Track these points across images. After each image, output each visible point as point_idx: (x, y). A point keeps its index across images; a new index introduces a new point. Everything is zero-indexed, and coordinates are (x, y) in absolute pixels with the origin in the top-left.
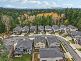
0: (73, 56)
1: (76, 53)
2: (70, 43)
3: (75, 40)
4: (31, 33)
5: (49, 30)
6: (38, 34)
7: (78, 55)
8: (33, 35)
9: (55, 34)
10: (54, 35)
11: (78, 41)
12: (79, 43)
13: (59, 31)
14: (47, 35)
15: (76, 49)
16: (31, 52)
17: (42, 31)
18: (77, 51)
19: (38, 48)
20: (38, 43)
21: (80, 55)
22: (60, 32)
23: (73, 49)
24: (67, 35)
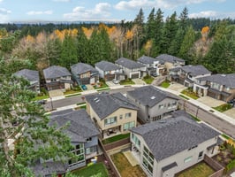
1: (219, 118)
2: (189, 98)
3: (198, 88)
4: (51, 93)
5: (113, 72)
6: (80, 90)
7: (229, 123)
8: (63, 97)
9: (134, 83)
10: (133, 86)
11: (205, 89)
12: (209, 94)
13: (142, 72)
14: (111, 88)
15: (213, 110)
16: (95, 154)
17: (92, 81)
18: (217, 113)
19: (111, 133)
20: (113, 115)
21: (231, 122)
22: (145, 75)
24: (167, 81)
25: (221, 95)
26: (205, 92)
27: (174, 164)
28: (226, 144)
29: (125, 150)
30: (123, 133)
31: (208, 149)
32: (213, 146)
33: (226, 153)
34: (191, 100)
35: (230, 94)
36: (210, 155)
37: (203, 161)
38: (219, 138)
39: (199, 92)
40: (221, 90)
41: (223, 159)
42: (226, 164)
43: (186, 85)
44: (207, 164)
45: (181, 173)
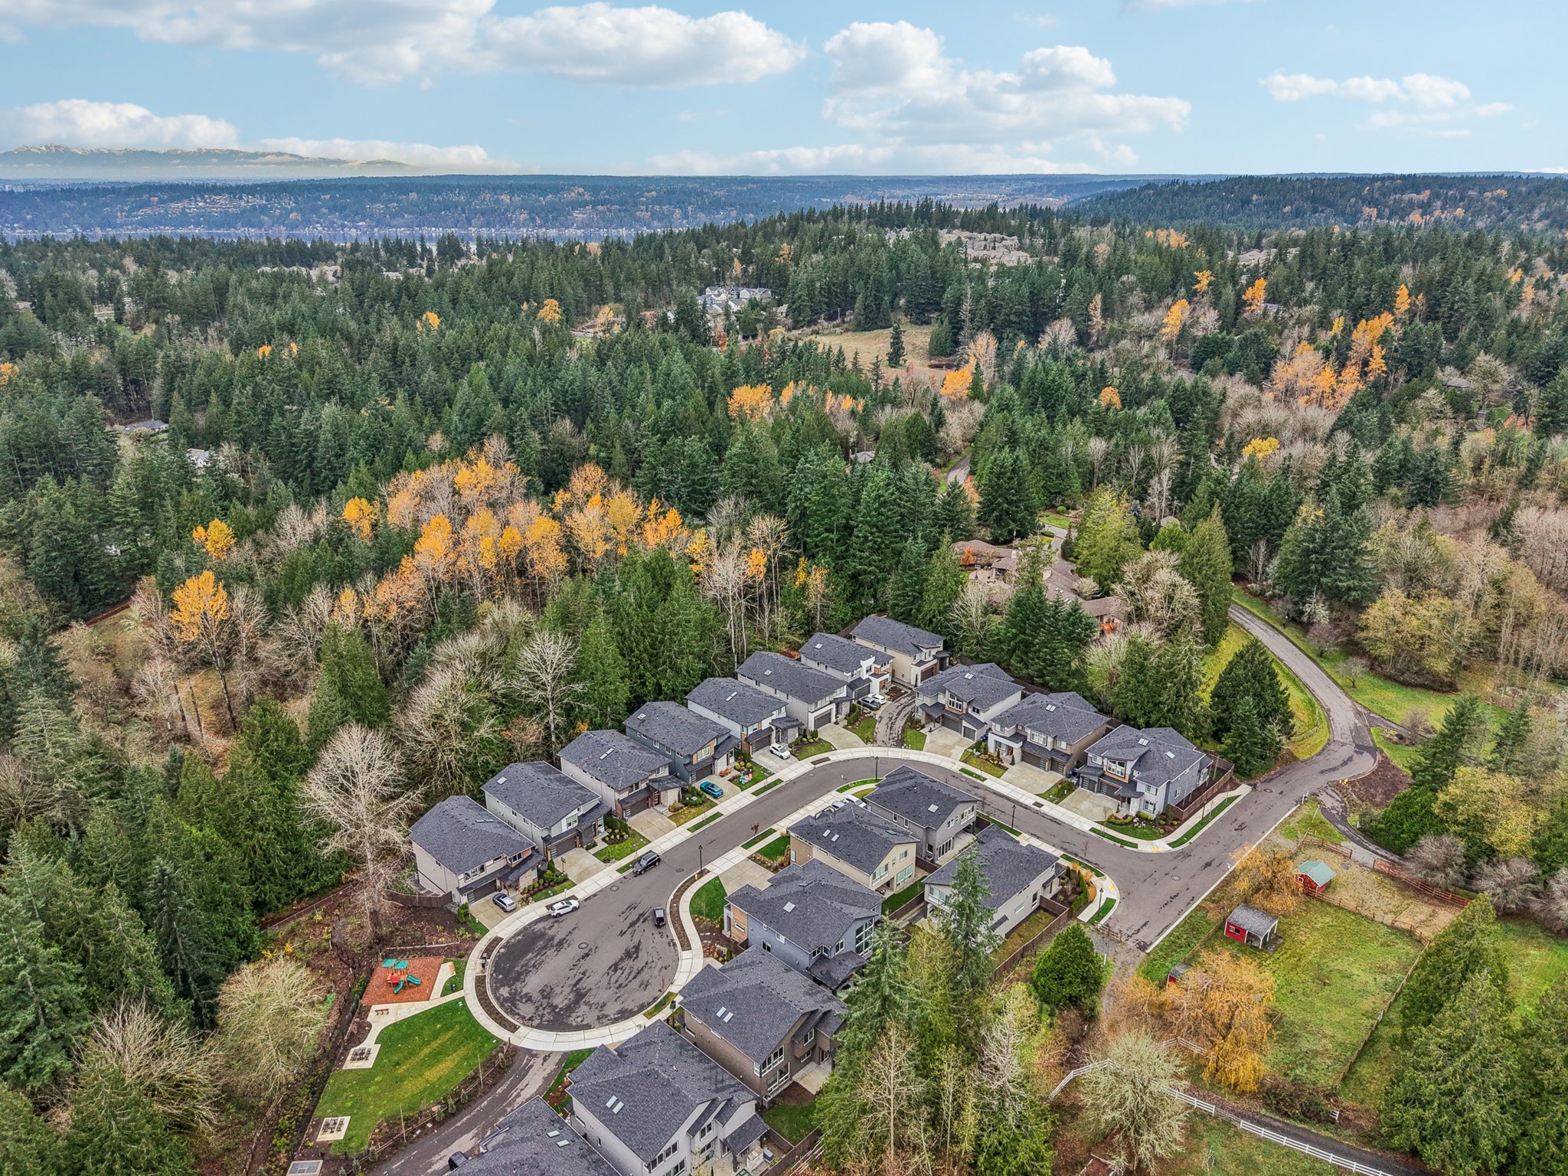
0: (1055, 841)
1: (1054, 820)
2: (984, 774)
3: (998, 744)
5: (764, 724)
6: (708, 803)
7: (1072, 829)
9: (829, 747)
10: (833, 758)
11: (1017, 746)
12: (1026, 757)
13: (838, 703)
14: (782, 776)
15: (1041, 800)
18: (1049, 808)
20: (885, 861)
21: (1076, 825)
23: (1026, 807)
24: (913, 723)
25: (1052, 761)
26: (1017, 753)
27: (1005, 918)
28: (1069, 872)
29: (915, 919)
30: (896, 890)
31: (1044, 886)
32: (1050, 881)
33: (1069, 887)
34: (992, 782)
35: (1069, 756)
36: (1048, 896)
37: (1039, 908)
38: (1058, 866)
39: (1003, 755)
40: (1049, 748)
41: (1066, 896)
42: (1071, 903)
43: (968, 733)
44: (1046, 910)
45: (1013, 930)
